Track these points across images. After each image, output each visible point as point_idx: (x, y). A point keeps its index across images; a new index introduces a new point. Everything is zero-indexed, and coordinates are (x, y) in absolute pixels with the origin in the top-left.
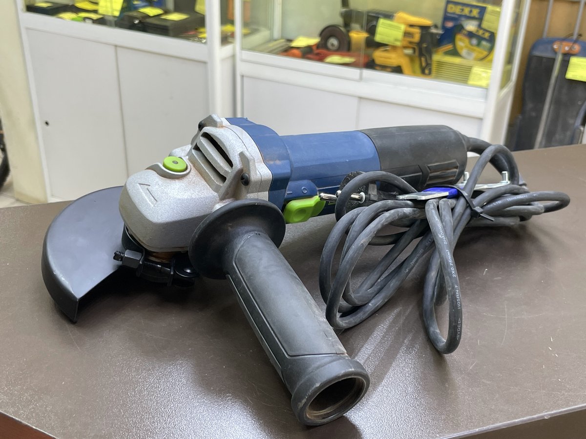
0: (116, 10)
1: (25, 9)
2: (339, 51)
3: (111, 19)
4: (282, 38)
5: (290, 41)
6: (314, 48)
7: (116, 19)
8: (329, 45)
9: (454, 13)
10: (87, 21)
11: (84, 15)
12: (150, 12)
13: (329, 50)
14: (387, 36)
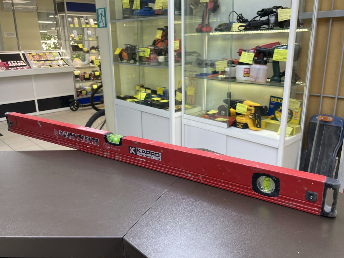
0: (143, 98)
1: (116, 98)
2: (224, 116)
4: (206, 110)
5: (208, 111)
7: (142, 101)
8: (221, 113)
9: (274, 101)
10: (134, 102)
11: (134, 100)
12: (156, 99)
13: (221, 115)
14: (241, 110)
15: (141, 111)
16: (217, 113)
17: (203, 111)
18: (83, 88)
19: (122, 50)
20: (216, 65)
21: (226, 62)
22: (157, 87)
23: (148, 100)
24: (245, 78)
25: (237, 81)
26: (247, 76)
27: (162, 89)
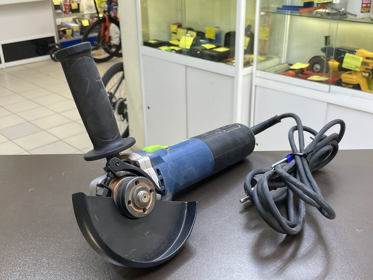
0: (188, 45)
1: (142, 44)
2: (320, 73)
3: (185, 50)
4: (286, 63)
5: (291, 65)
6: (305, 70)
7: (188, 51)
8: (314, 68)
11: (172, 48)
12: (208, 46)
14: (350, 64)
15: (186, 66)
16: (307, 69)
18: (66, 25)
23: (196, 48)
24: (363, 14)
25: (347, 19)
26: (366, 12)
27: (214, 31)
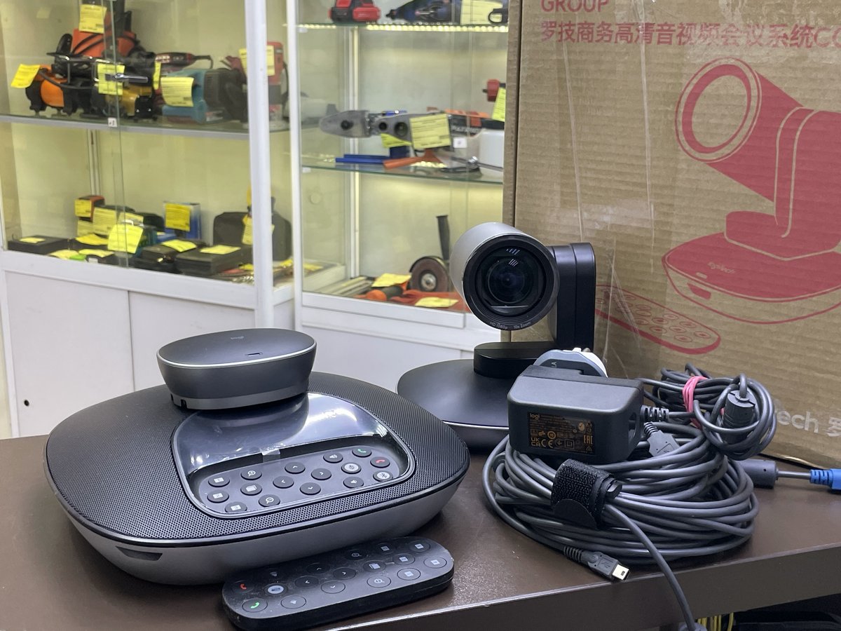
0: (131, 245)
1: (6, 247)
2: (436, 291)
3: (125, 256)
4: (361, 275)
5: (373, 279)
7: (131, 256)
8: (423, 283)
10: (90, 259)
11: (88, 252)
12: (181, 246)
13: (422, 289)
15: (129, 291)
16: (408, 285)
17: (351, 279)
19: (38, 74)
20: (413, 130)
21: (443, 119)
22: (165, 202)
23: (152, 249)
25: (481, 179)
